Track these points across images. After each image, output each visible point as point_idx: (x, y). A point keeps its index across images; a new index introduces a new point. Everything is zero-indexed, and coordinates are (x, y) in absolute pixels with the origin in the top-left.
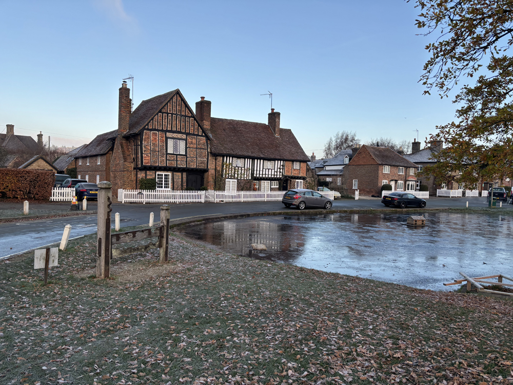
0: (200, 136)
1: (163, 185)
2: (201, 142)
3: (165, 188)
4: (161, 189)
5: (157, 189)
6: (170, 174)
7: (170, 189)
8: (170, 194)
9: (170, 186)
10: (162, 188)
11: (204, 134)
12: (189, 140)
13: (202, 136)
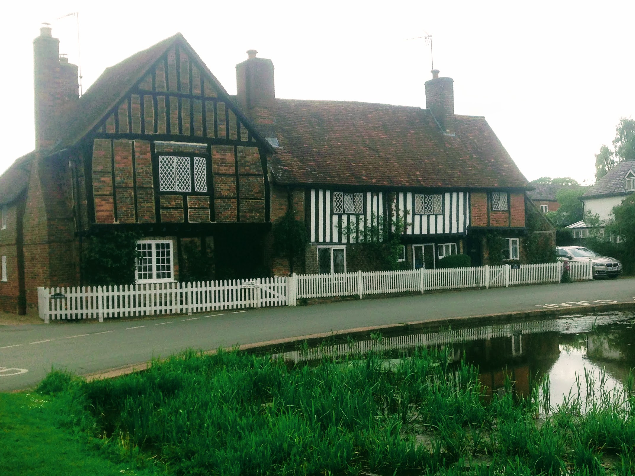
0: (243, 144)
1: (154, 272)
2: (249, 158)
3: (158, 276)
4: (147, 281)
5: (139, 281)
6: (171, 242)
7: (172, 280)
8: (174, 291)
9: (172, 271)
10: (151, 276)
11: (253, 140)
12: (216, 156)
13: (249, 144)
